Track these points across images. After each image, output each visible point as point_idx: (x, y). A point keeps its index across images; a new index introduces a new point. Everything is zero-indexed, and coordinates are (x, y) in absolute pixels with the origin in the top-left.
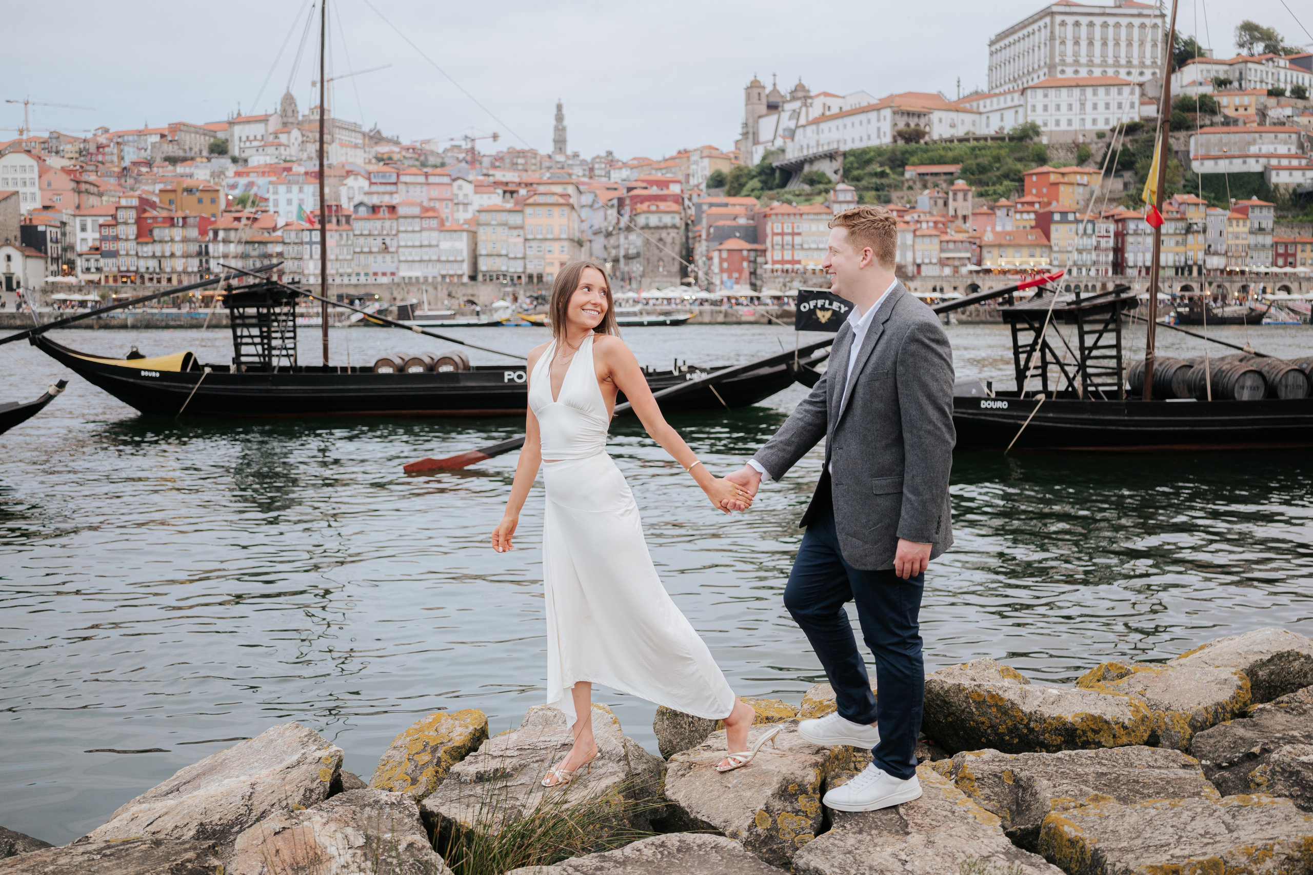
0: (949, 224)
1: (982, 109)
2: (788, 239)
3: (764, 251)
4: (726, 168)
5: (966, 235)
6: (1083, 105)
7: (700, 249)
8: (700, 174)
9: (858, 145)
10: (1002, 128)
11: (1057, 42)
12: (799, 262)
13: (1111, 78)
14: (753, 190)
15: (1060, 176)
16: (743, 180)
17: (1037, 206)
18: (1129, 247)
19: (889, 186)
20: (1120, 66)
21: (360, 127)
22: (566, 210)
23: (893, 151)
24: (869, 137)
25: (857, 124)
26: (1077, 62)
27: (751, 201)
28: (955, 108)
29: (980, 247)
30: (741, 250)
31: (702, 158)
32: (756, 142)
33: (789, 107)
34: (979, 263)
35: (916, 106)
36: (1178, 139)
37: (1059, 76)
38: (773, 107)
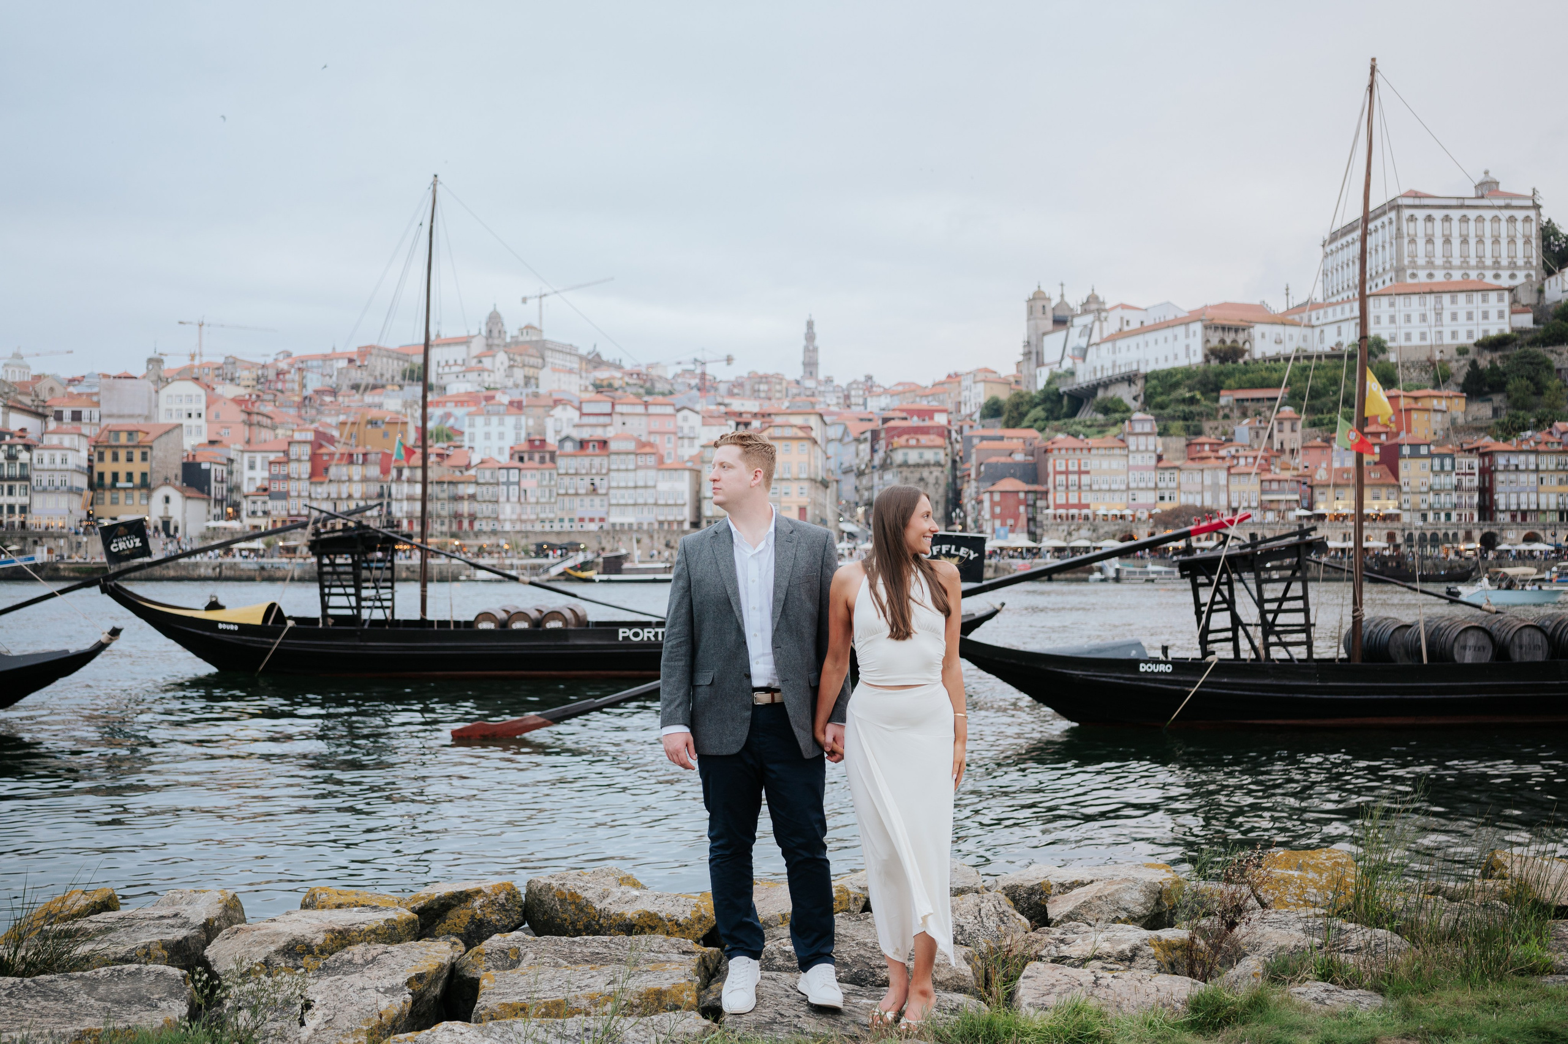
0: (1273, 460)
1: (1314, 322)
2: (1073, 478)
3: (1046, 493)
4: (1004, 395)
5: (1295, 473)
6: (1439, 315)
7: (969, 491)
8: (973, 401)
9: (1163, 366)
10: (1339, 344)
11: (1406, 240)
12: (1087, 506)
13: (1473, 281)
14: (1036, 421)
15: (1411, 401)
16: (1024, 408)
17: (1383, 437)
18: (1499, 487)
19: (1200, 414)
20: (1485, 268)
21: (577, 349)
22: (807, 445)
23: (1205, 372)
24: (1176, 357)
25: (1161, 340)
26: (1430, 264)
27: (1033, 433)
28: (1282, 321)
29: (1311, 487)
30: (1017, 492)
31: (975, 382)
32: (1040, 363)
33: (1077, 321)
34: (1310, 507)
35: (1233, 319)
36: (1560, 354)
37: (1409, 281)
38: (1061, 322)
